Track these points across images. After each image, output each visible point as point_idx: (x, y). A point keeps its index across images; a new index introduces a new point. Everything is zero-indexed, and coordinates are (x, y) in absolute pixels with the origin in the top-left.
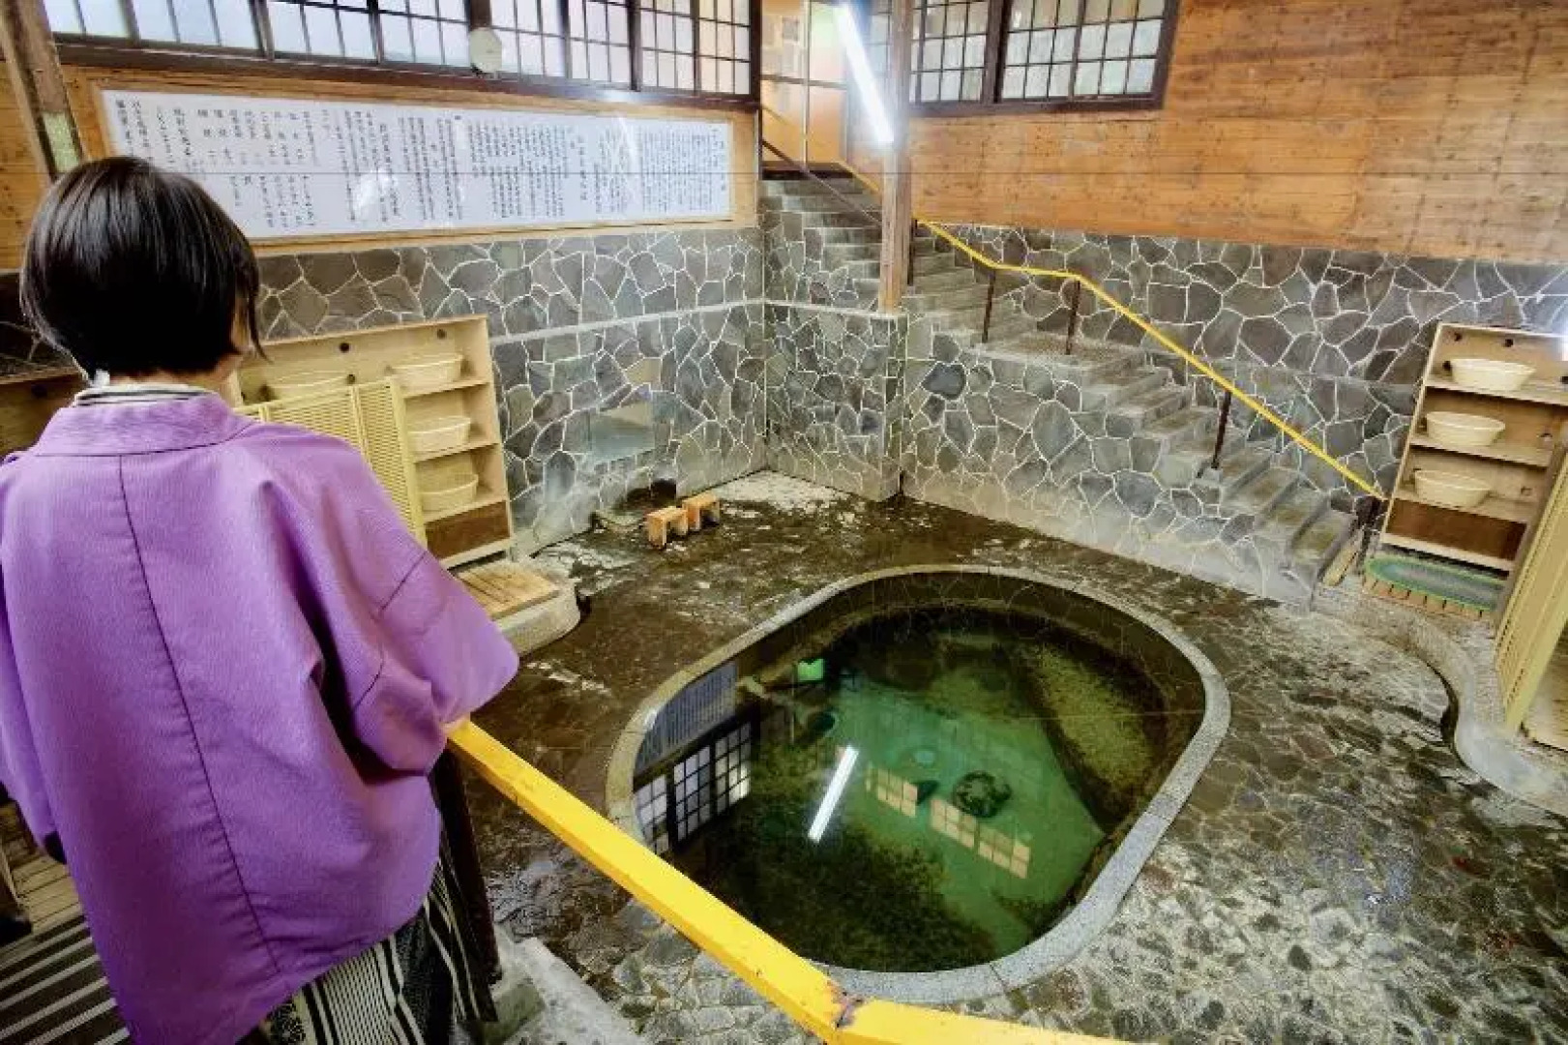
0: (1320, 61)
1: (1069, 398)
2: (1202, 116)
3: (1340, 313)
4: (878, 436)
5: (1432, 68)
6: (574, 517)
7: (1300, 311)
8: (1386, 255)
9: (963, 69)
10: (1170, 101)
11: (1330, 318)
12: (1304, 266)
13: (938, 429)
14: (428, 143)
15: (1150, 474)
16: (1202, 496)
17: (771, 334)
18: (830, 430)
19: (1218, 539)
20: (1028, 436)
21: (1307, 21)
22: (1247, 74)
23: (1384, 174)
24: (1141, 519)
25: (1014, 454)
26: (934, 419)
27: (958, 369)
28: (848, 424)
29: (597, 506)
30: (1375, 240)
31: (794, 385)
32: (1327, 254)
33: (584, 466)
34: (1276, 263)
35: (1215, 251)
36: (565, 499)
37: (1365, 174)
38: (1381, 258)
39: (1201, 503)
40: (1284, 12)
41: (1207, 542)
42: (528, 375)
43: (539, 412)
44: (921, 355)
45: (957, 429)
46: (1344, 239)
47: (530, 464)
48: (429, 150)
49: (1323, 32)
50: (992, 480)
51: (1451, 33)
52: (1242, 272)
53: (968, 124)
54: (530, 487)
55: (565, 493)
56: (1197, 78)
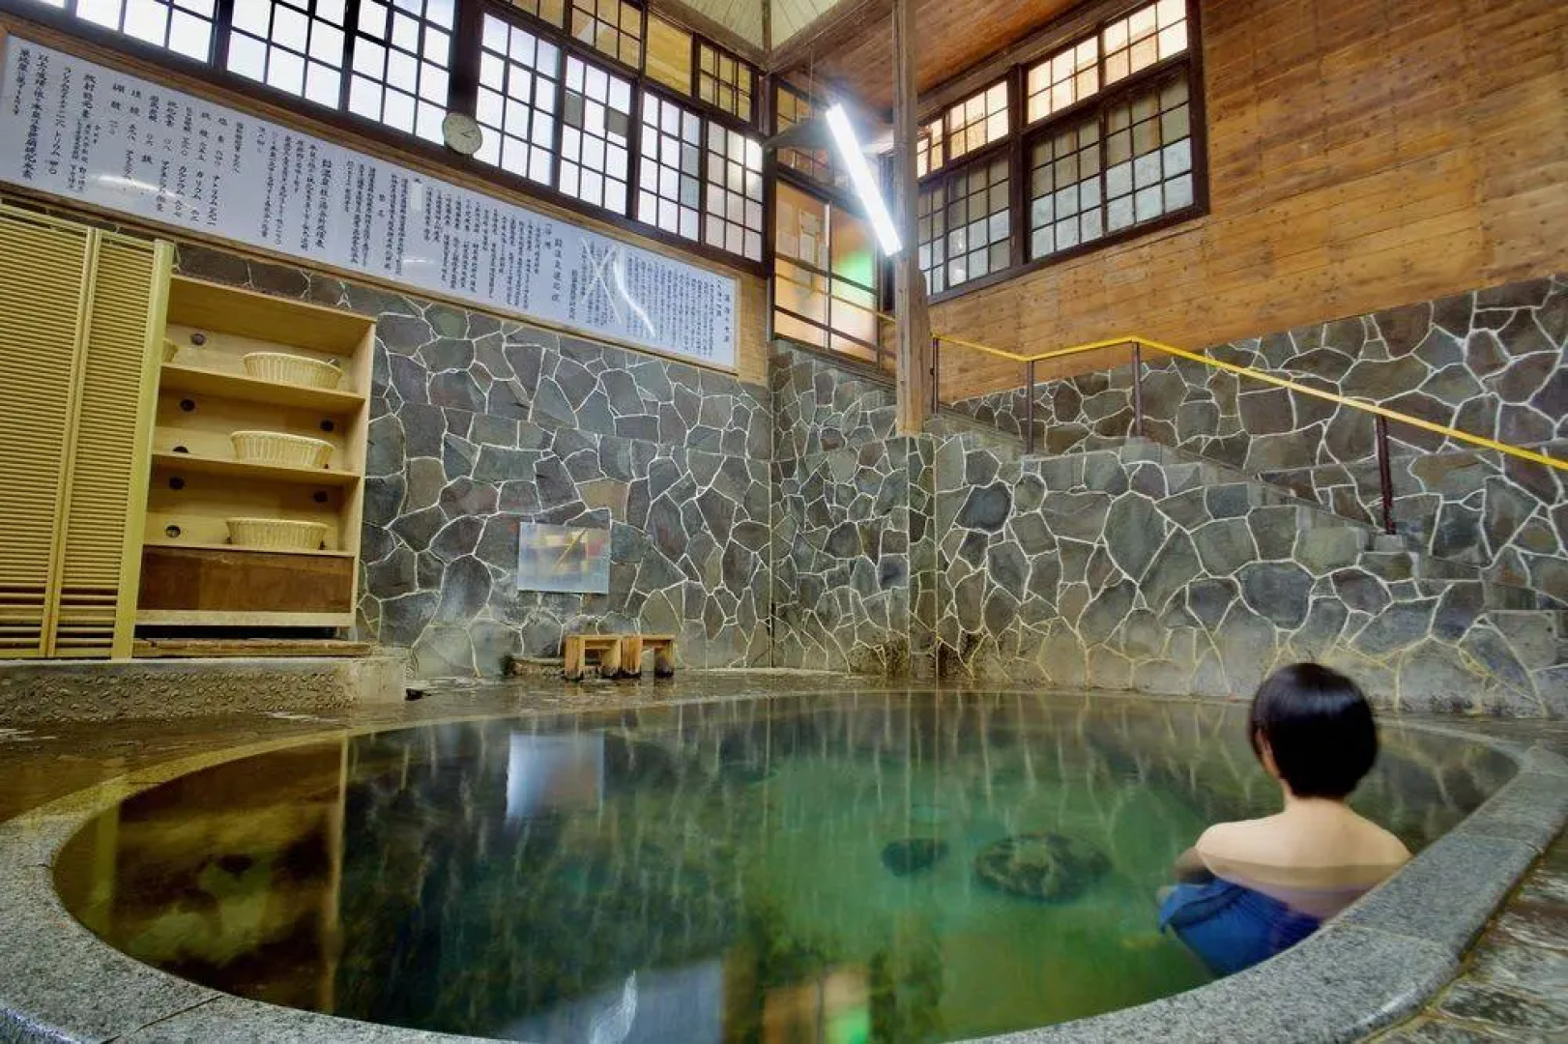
0: (1384, 112)
1: (1149, 482)
2: (1257, 205)
3: (1512, 361)
4: (903, 587)
5: (1528, 73)
6: (479, 651)
7: (1454, 375)
8: (1552, 277)
9: (989, 246)
10: (1215, 202)
11: (1504, 370)
12: (1439, 321)
13: (981, 574)
14: (376, 193)
15: (1292, 559)
16: (1381, 572)
17: (777, 496)
18: (843, 596)
19: (1430, 636)
20: (1101, 551)
21: (1354, 82)
22: (1300, 151)
23: (1510, 193)
24: (1293, 632)
25: (1085, 582)
26: (976, 563)
27: (999, 487)
28: (865, 585)
29: (516, 646)
30: (1529, 266)
31: (803, 549)
32: (1466, 299)
33: (505, 588)
34: (1400, 328)
35: (1314, 335)
36: (468, 623)
37: (1484, 201)
38: (1548, 282)
39: (1384, 583)
40: (1324, 84)
41: (1412, 647)
42: (442, 448)
43: (449, 496)
44: (954, 483)
45: (1007, 570)
46: (1485, 275)
47: (422, 558)
48: (376, 201)
49: (1378, 85)
50: (1061, 626)
51: (1537, 34)
52: (1358, 350)
53: (998, 291)
54: (417, 590)
55: (471, 612)
56: (1242, 173)
